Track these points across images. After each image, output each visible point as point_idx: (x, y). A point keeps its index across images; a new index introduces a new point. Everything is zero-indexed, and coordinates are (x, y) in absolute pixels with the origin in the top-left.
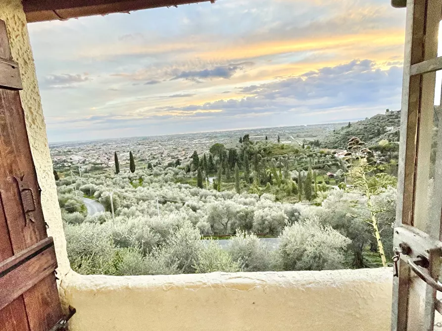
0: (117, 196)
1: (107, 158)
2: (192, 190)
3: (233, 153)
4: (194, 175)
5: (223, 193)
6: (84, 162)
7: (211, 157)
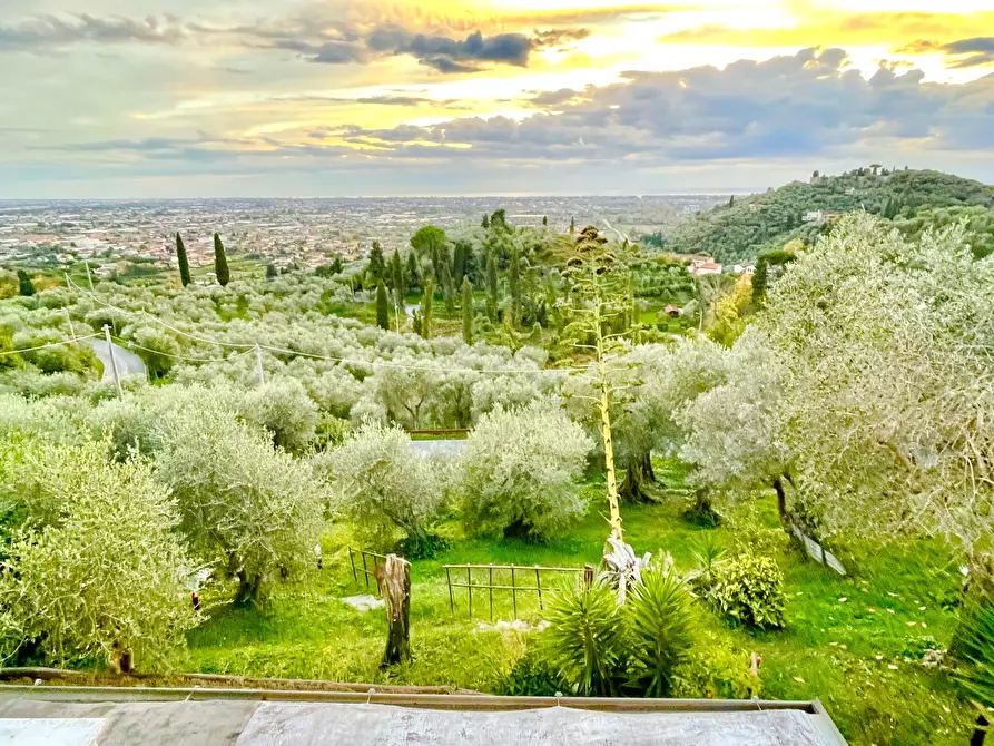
0: (173, 338)
1: (167, 248)
2: (362, 332)
3: (464, 251)
4: (371, 298)
5: (435, 341)
6: (107, 254)
7: (412, 258)
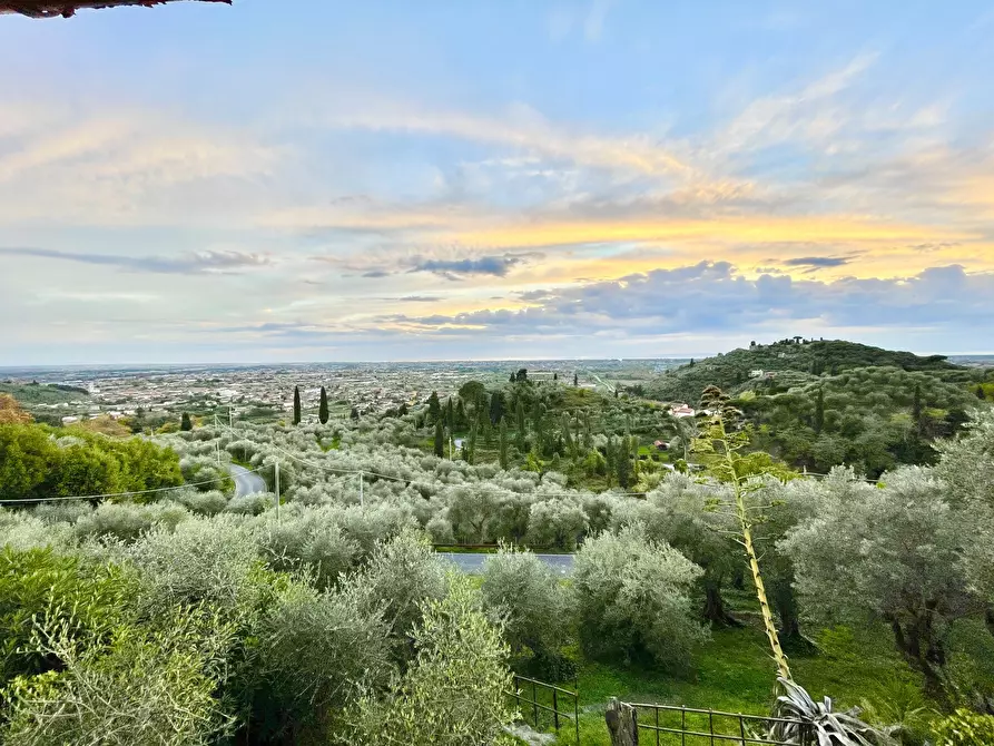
0: (290, 464)
1: (282, 397)
2: (423, 459)
3: (498, 397)
4: (429, 433)
5: (479, 467)
6: (240, 401)
7: (460, 403)
